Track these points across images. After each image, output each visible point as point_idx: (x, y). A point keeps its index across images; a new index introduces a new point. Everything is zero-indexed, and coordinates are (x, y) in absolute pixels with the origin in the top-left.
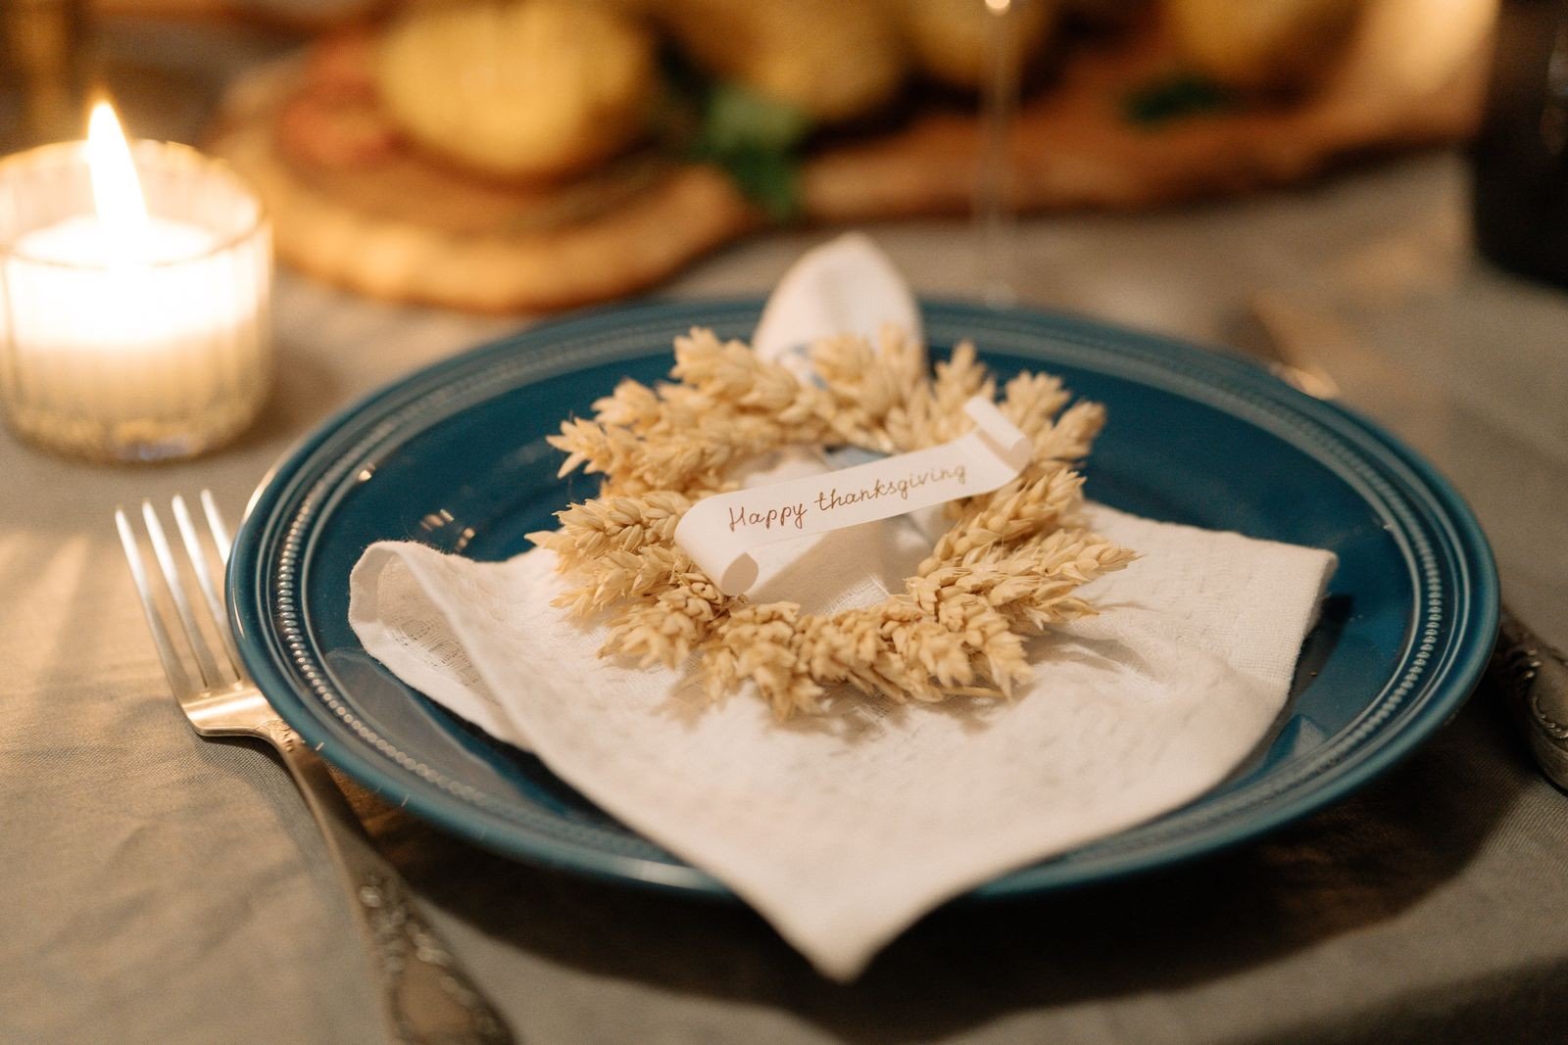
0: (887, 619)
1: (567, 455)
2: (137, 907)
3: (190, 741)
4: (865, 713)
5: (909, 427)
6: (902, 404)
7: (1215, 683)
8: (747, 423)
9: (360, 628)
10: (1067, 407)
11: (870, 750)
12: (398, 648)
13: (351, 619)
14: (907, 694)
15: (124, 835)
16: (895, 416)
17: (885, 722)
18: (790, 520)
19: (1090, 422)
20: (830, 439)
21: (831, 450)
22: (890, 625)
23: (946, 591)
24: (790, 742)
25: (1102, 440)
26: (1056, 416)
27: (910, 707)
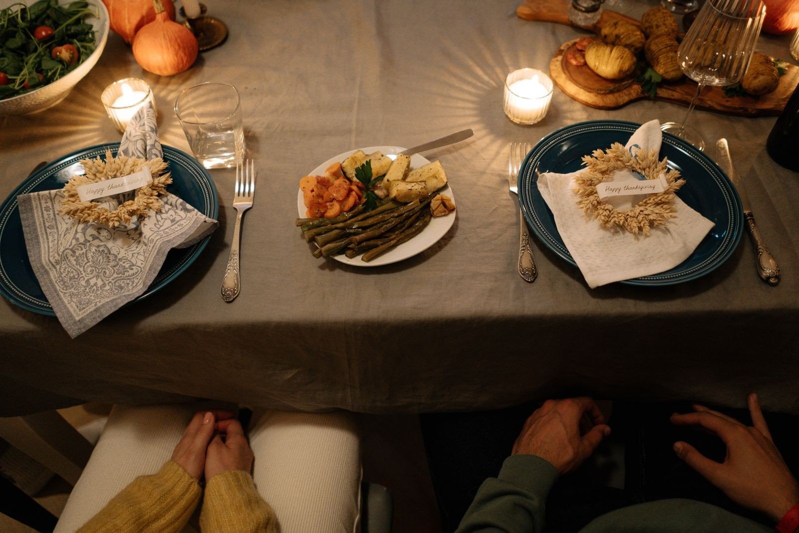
0: (628, 215)
1: (584, 162)
2: (491, 224)
3: (509, 191)
4: (618, 229)
5: (649, 172)
6: (649, 168)
7: (681, 248)
8: (619, 163)
9: (539, 185)
10: (679, 178)
11: (617, 237)
12: (543, 189)
13: (537, 182)
14: (627, 229)
15: (494, 208)
16: (647, 169)
17: (621, 232)
18: (617, 191)
19: (682, 183)
20: (634, 169)
21: (633, 171)
22: (628, 217)
23: (641, 213)
24: (602, 233)
25: (683, 187)
26: (676, 179)
27: (626, 231)
